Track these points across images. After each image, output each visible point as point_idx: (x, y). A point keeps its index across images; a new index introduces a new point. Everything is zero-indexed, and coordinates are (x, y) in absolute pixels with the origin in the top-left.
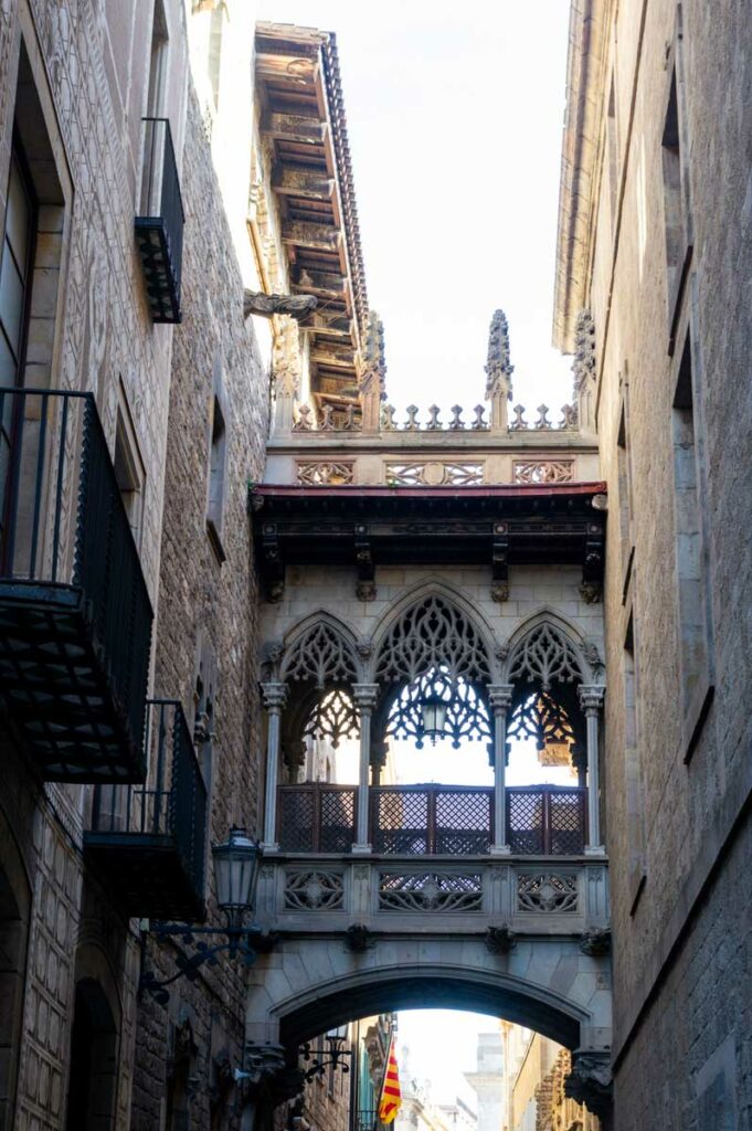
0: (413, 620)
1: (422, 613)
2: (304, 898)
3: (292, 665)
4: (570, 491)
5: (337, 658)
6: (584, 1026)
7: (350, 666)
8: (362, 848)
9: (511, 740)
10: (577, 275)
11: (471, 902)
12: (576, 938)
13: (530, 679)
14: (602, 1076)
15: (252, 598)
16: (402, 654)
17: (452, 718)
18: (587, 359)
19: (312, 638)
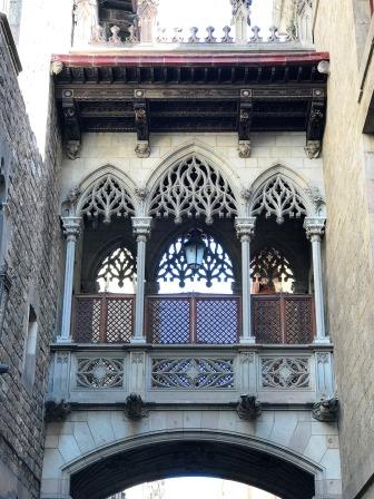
0: (178, 173)
1: (185, 168)
5: (120, 200)
6: (319, 478)
7: (130, 206)
8: (138, 339)
11: (224, 381)
12: (310, 407)
16: (170, 197)
19: (101, 186)
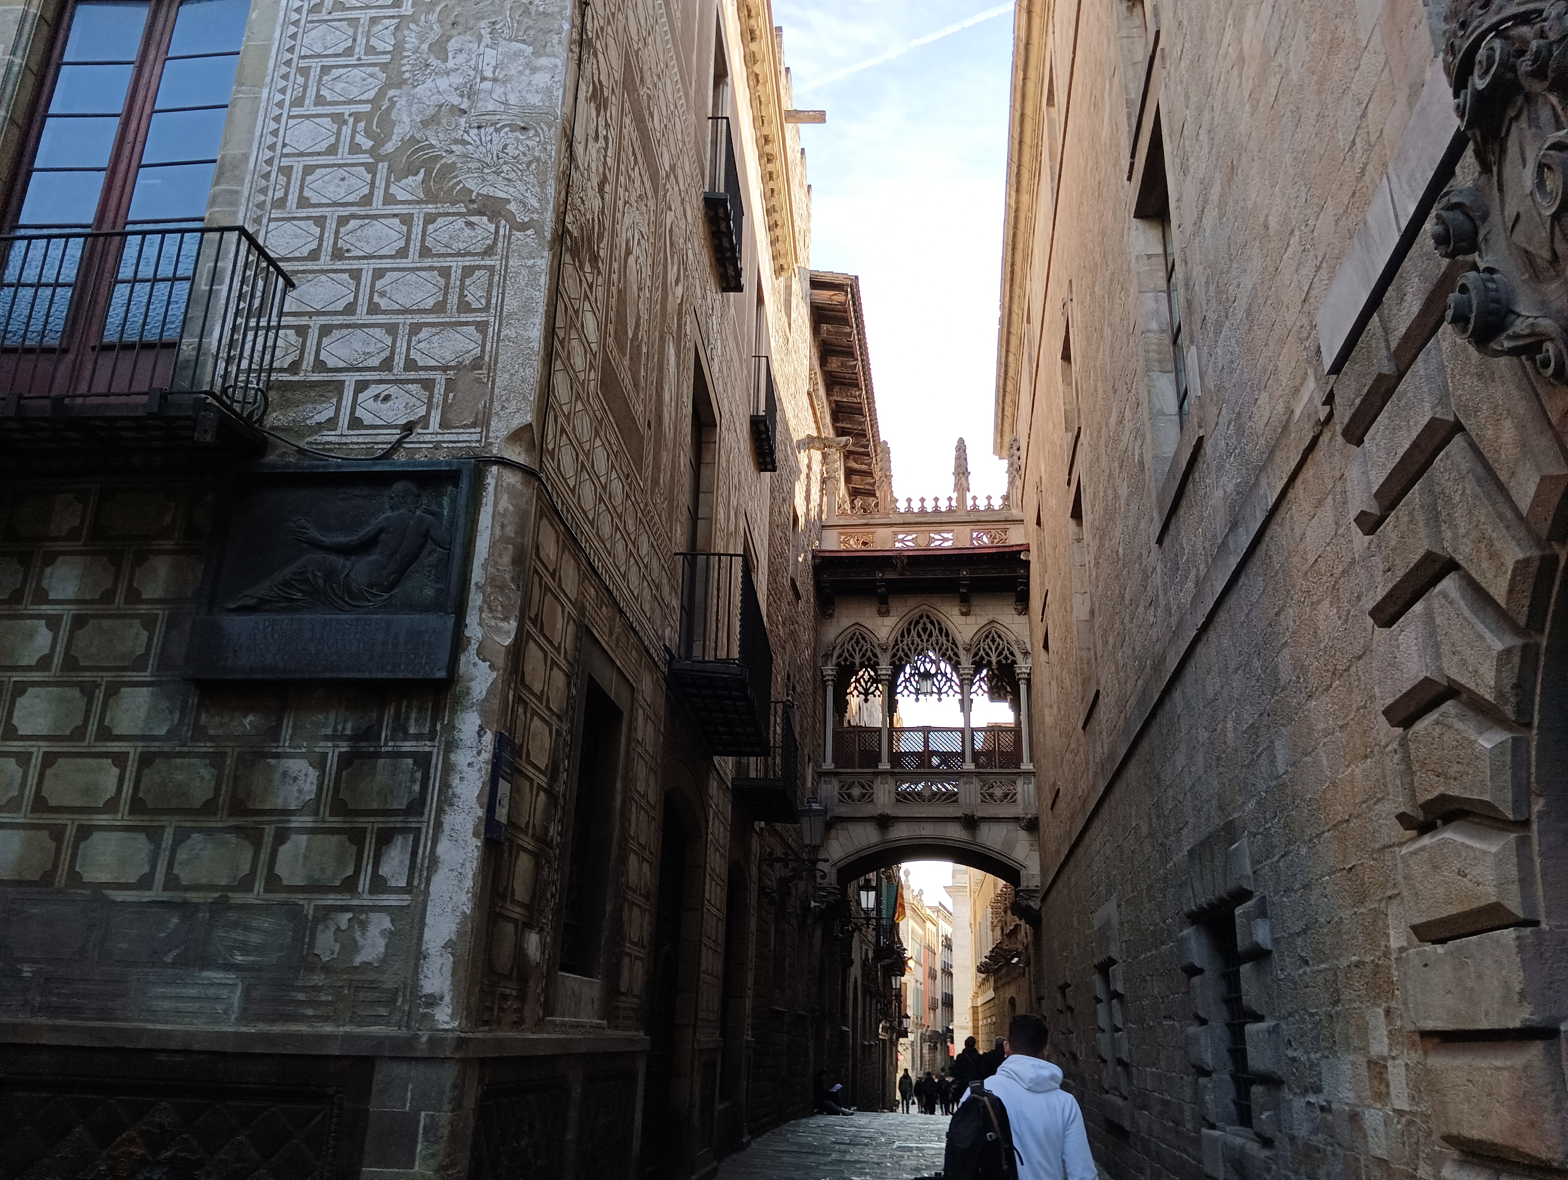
0: (912, 627)
1: (917, 623)
2: (850, 796)
3: (840, 656)
4: (1007, 550)
5: (867, 650)
6: (1023, 872)
7: (875, 655)
8: (884, 765)
9: (973, 696)
10: (1008, 412)
11: (951, 798)
12: (1016, 819)
13: (985, 662)
14: (1035, 904)
15: (815, 617)
16: (906, 648)
17: (936, 683)
18: (1016, 466)
19: (851, 639)
